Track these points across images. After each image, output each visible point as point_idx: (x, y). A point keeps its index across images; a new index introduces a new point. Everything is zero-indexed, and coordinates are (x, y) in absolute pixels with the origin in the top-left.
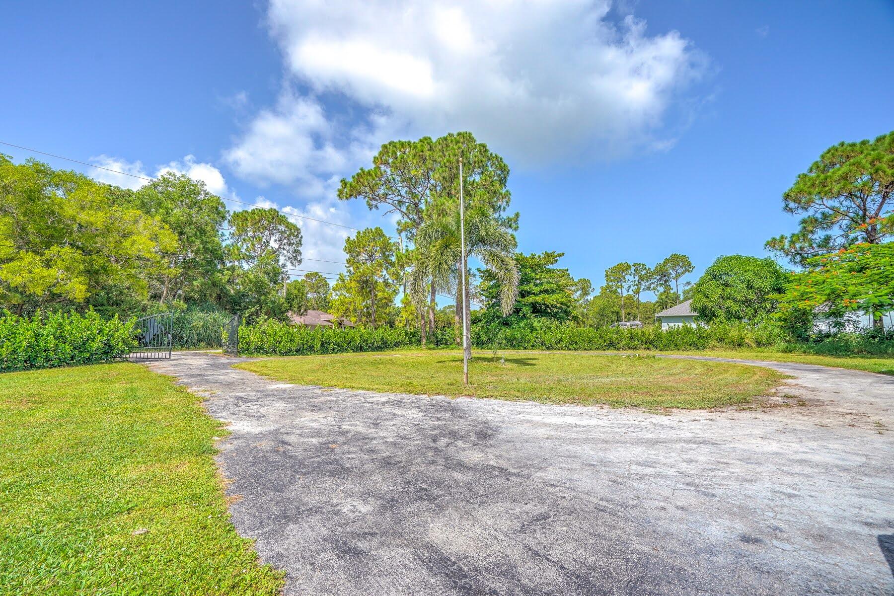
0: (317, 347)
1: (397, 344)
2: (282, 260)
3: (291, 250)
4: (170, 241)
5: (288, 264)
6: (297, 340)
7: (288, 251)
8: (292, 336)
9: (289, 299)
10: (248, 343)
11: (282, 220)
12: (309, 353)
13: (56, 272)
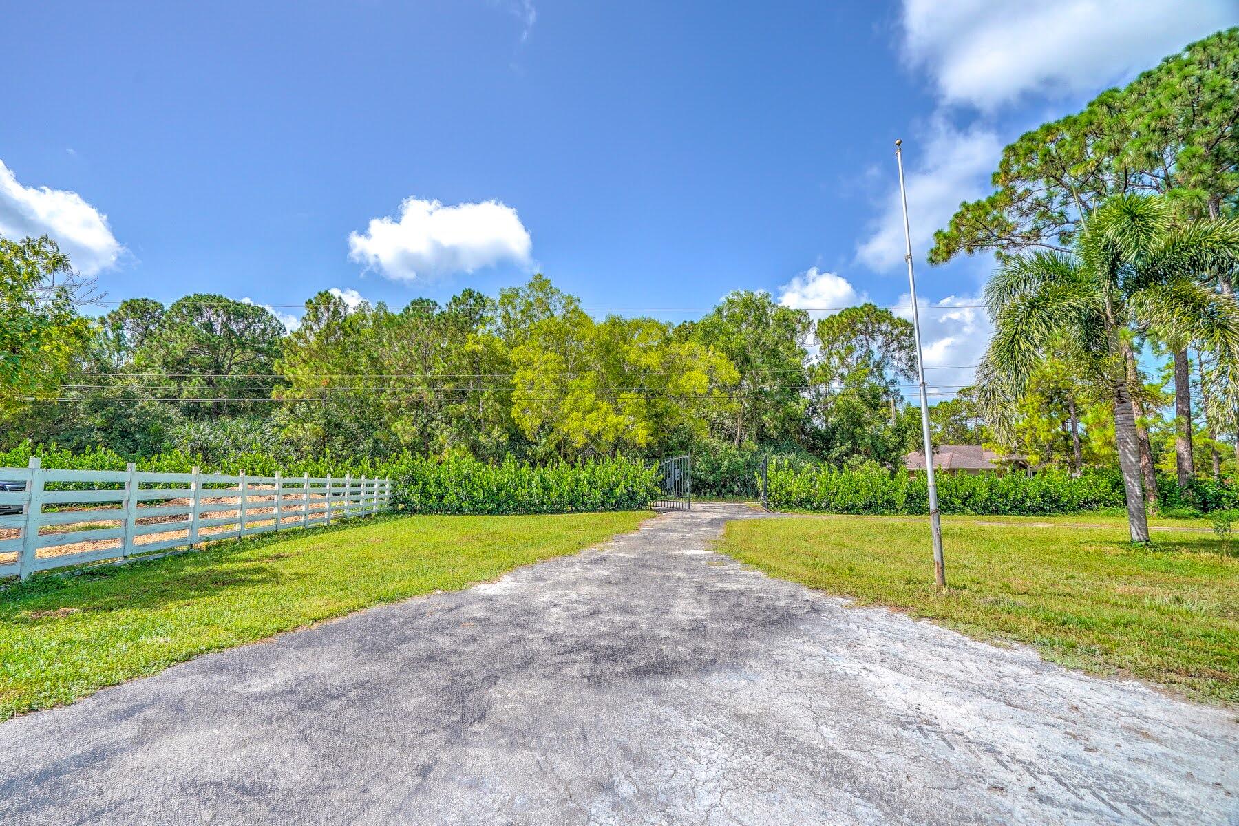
0: (900, 501)
1: (1089, 505)
2: (889, 374)
3: (903, 358)
4: (728, 372)
5: (901, 379)
6: (863, 491)
7: (900, 359)
8: (857, 485)
9: (899, 432)
10: (789, 494)
11: (884, 316)
12: (887, 512)
13: (624, 420)
